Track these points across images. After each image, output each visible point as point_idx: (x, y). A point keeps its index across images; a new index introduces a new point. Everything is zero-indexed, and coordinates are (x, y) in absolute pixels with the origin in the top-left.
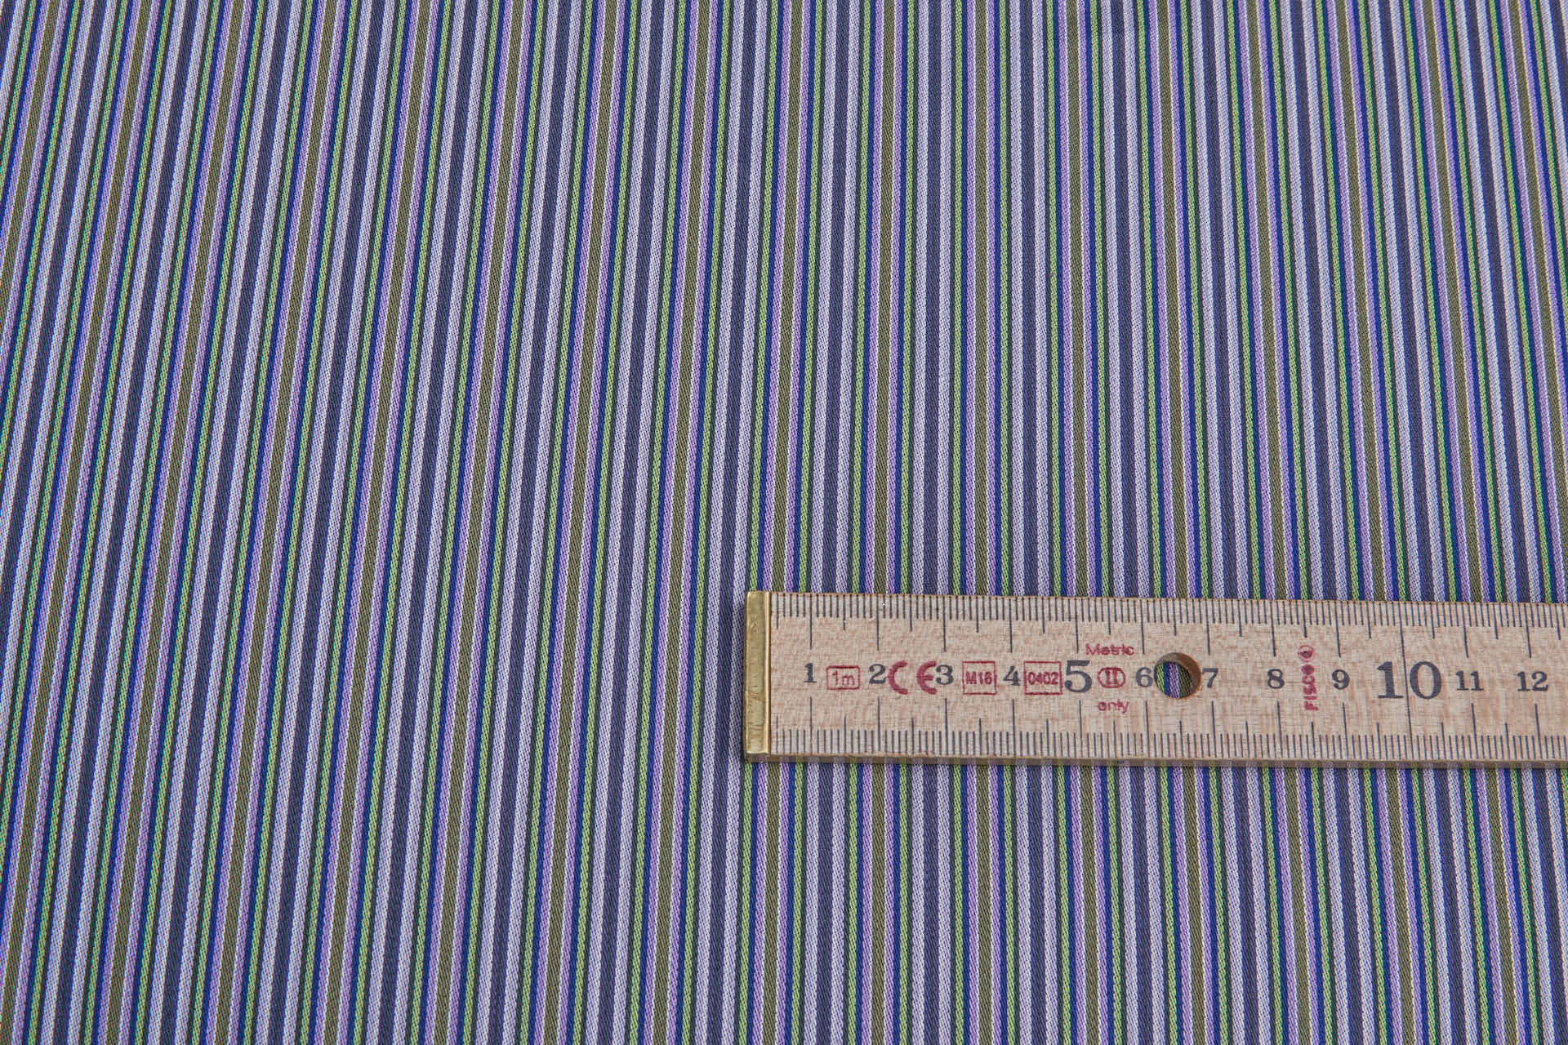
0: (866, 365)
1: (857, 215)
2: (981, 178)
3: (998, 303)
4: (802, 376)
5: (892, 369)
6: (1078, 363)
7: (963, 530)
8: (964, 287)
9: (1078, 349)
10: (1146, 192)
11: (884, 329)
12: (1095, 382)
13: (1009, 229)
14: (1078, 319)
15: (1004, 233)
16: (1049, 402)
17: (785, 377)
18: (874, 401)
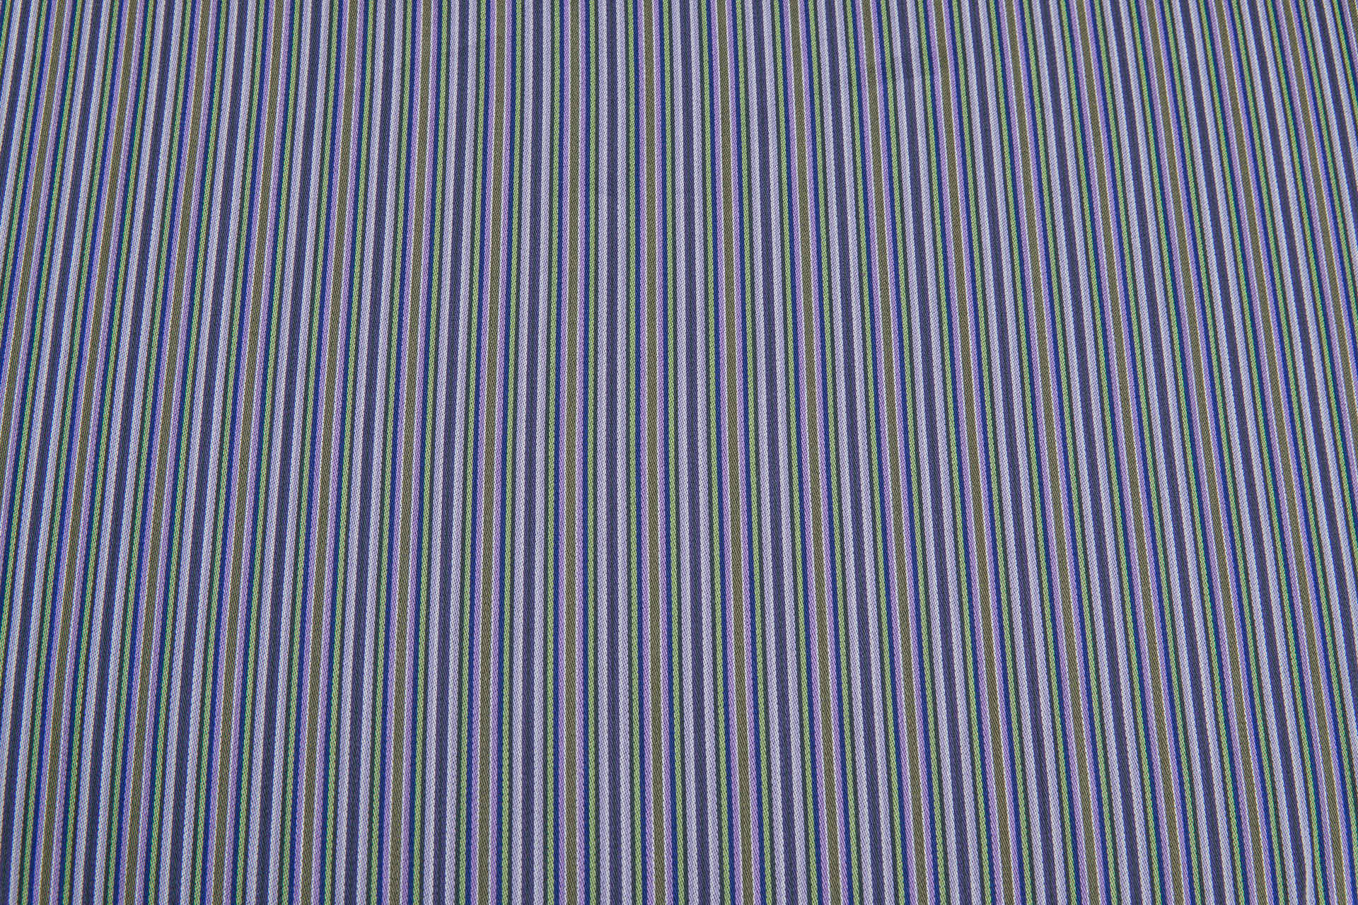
0: (717, 353)
1: (705, 234)
2: (803, 200)
3: (821, 299)
4: (666, 365)
5: (738, 355)
6: (888, 344)
7: (801, 483)
8: (793, 287)
9: (887, 334)
10: (937, 204)
11: (730, 325)
12: (902, 359)
13: (828, 239)
14: (886, 309)
15: (824, 243)
16: (866, 378)
17: (652, 367)
18: (725, 383)
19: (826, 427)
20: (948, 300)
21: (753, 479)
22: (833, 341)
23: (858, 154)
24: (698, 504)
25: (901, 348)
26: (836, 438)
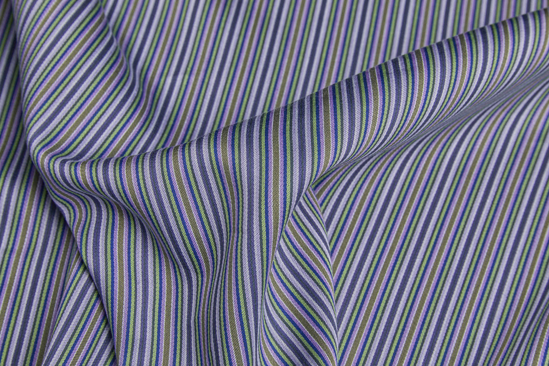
19: (430, 303)
20: (525, 263)
21: (379, 314)
22: (452, 260)
23: (507, 171)
24: (343, 316)
25: (489, 277)
26: (434, 311)
